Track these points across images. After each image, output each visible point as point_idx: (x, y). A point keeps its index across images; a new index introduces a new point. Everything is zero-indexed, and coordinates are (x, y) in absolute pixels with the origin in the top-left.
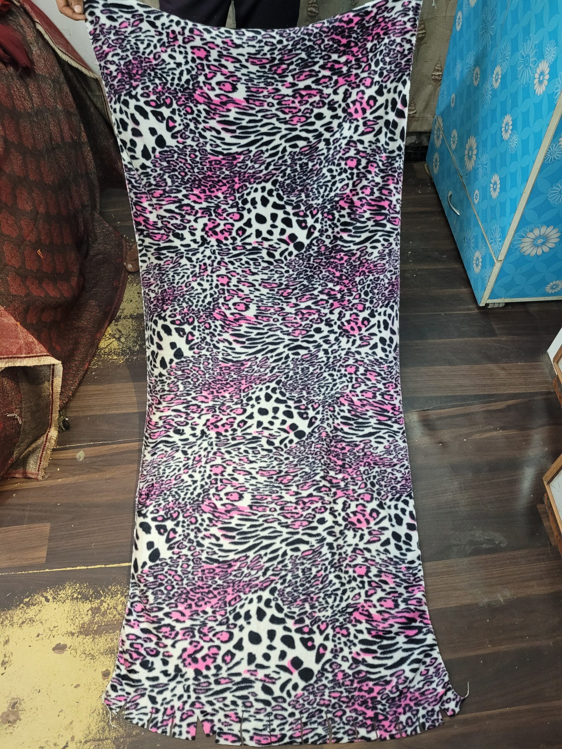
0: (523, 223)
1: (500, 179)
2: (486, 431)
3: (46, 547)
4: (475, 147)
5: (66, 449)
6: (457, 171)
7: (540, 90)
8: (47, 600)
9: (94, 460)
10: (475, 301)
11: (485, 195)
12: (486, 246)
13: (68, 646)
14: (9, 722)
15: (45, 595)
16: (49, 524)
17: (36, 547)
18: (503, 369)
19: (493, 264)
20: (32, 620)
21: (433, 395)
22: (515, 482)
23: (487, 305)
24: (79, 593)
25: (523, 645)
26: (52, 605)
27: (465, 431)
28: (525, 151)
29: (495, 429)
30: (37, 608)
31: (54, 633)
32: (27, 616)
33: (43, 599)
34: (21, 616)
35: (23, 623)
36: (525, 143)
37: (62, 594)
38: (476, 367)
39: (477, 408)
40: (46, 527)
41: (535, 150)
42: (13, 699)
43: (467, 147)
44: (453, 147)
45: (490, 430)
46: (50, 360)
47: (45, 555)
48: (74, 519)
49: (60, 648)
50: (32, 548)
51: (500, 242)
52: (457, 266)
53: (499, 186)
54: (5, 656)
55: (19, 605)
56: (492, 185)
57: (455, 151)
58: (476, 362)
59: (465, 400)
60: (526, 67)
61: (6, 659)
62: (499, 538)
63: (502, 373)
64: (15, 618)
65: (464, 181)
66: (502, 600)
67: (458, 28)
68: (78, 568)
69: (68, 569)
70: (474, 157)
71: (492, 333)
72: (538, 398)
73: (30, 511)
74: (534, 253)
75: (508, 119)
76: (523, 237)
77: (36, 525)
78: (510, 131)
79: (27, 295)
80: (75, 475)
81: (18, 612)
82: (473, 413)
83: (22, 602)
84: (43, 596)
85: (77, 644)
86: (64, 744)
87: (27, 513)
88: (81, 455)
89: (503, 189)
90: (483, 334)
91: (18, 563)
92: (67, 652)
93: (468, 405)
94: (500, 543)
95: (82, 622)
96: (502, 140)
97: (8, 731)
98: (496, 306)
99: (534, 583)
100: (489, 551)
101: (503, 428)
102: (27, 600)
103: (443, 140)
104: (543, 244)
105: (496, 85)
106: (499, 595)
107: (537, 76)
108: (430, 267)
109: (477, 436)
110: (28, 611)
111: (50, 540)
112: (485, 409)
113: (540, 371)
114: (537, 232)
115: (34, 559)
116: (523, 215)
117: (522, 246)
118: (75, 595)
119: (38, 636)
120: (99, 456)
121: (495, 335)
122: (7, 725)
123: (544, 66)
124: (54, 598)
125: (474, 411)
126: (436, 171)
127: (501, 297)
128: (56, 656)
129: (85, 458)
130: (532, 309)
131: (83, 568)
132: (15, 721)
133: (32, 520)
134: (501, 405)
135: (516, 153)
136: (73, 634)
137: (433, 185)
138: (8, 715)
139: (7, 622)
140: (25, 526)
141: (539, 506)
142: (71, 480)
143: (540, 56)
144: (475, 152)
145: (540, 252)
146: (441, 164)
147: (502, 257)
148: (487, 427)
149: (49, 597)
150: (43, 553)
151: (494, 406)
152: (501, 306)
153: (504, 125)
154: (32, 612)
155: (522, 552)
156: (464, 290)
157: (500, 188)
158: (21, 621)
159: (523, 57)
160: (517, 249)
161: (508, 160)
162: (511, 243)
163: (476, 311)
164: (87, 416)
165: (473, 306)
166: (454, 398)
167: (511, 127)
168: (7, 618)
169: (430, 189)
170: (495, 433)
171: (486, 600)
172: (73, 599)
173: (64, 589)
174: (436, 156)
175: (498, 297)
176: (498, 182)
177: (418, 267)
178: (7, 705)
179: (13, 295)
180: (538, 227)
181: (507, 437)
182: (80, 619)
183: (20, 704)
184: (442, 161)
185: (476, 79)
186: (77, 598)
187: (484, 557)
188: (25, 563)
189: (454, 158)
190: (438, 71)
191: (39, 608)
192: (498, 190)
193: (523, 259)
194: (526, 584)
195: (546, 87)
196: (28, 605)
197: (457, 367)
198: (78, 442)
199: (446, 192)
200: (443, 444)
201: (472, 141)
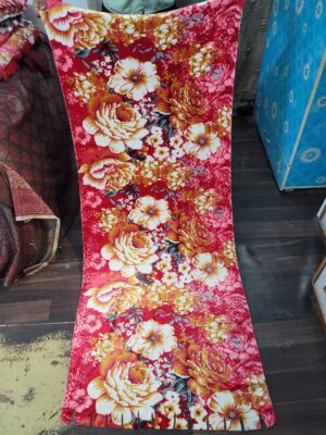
0: (301, 145)
1: (289, 123)
2: (282, 256)
3: (49, 312)
4: (276, 107)
5: (60, 262)
6: (268, 120)
7: (306, 78)
8: (49, 339)
9: (75, 268)
10: (278, 188)
11: (281, 130)
12: (283, 158)
13: (59, 362)
14: (28, 399)
15: (48, 336)
16: (50, 300)
17: (43, 311)
18: (293, 224)
19: (286, 168)
20: (41, 349)
23: (284, 190)
24: (65, 335)
25: (300, 369)
26: (51, 341)
27: (270, 256)
28: (300, 110)
29: (287, 256)
30: (43, 342)
31: (52, 355)
32: (38, 346)
33: (47, 338)
34: (35, 346)
35: (37, 350)
36: (299, 105)
37: (57, 336)
38: (278, 223)
39: (278, 244)
40: (49, 302)
41: (304, 108)
42: (30, 388)
43: (272, 107)
45: (284, 256)
46: (54, 217)
48: (63, 298)
49: (55, 363)
51: (289, 156)
52: (267, 169)
53: (288, 127)
54: (27, 366)
55: (35, 341)
56: (285, 127)
57: (267, 109)
58: (278, 220)
59: (272, 239)
60: (299, 66)
61: (27, 368)
63: (292, 226)
64: (33, 348)
65: (272, 124)
66: (289, 345)
67: (267, 46)
68: (65, 323)
69: (60, 323)
70: (276, 112)
72: (311, 239)
73: (41, 293)
74: (307, 162)
75: (292, 92)
76: (301, 153)
77: (45, 301)
78: (293, 99)
80: (64, 276)
81: (34, 344)
82: (275, 247)
83: (36, 339)
84: (46, 336)
85: (64, 361)
86: (56, 412)
87: (40, 295)
88: (67, 266)
89: (290, 128)
90: (281, 205)
91: (34, 319)
92: (59, 365)
94: (289, 315)
96: (289, 103)
97: (28, 404)
98: (290, 190)
99: (307, 336)
100: (281, 319)
101: (292, 255)
102: (39, 338)
103: (261, 104)
104: (313, 157)
105: (286, 75)
106: (287, 343)
107: (304, 71)
108: (254, 170)
109: (277, 259)
110: (39, 344)
111: (51, 308)
112: (282, 245)
113: (312, 225)
114: (308, 151)
115: (43, 318)
117: (301, 158)
119: (44, 356)
121: (288, 206)
122: (27, 401)
123: (307, 66)
124: (52, 338)
126: (258, 120)
127: (292, 186)
128: (52, 367)
129: (70, 267)
131: (68, 323)
132: (31, 399)
133: (43, 298)
134: (291, 243)
135: (295, 110)
136: (62, 356)
138: (28, 396)
139: (28, 349)
140: (39, 301)
141: (310, 296)
142: (62, 278)
143: (306, 61)
145: (311, 161)
146: (260, 116)
147: (290, 164)
149: (50, 337)
150: (47, 315)
151: (287, 243)
152: (292, 190)
153: (290, 96)
154: (41, 344)
155: (301, 320)
156: (273, 182)
158: (35, 349)
159: (298, 61)
160: (298, 160)
161: (292, 113)
162: (295, 156)
163: (278, 193)
165: (277, 191)
167: (293, 97)
168: (28, 347)
169: (255, 130)
170: (287, 258)
171: (280, 345)
172: (62, 338)
173: (58, 333)
174: (258, 112)
175: (290, 186)
176: (288, 125)
177: (247, 170)
178: (27, 391)
180: (309, 148)
181: (294, 260)
182: (65, 349)
183: (34, 390)
186: (64, 338)
187: (279, 322)
189: (267, 112)
191: (45, 342)
192: (288, 129)
193: (302, 165)
194: (302, 337)
195: (309, 76)
196: (39, 341)
197: (267, 223)
198: (67, 259)
199: (263, 131)
200: (259, 263)
201: (275, 104)
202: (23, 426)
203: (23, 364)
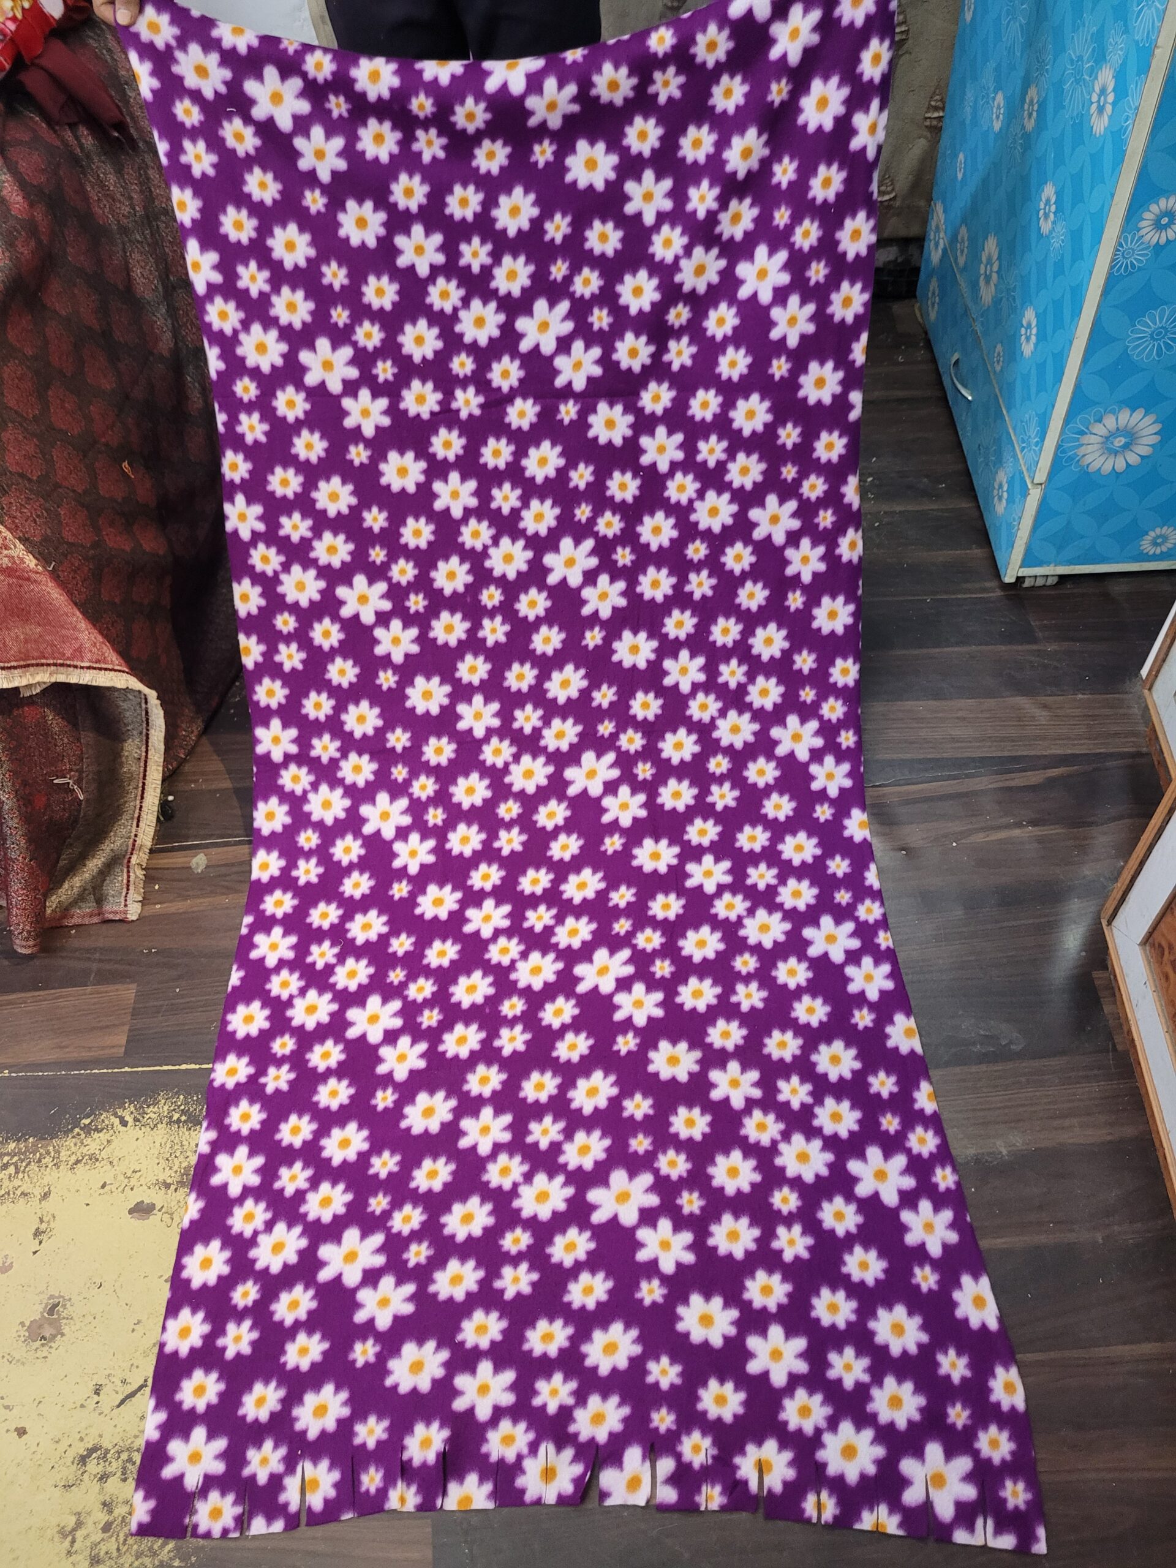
0: (1079, 403)
1: (1037, 316)
2: (1000, 828)
3: (126, 1028)
4: (995, 257)
5: (173, 849)
6: (966, 310)
7: (1100, 125)
8: (124, 1123)
9: (223, 870)
10: (997, 575)
11: (1012, 353)
12: (1015, 456)
13: (158, 1207)
14: (43, 1338)
15: (120, 1112)
16: (134, 986)
17: (107, 1027)
18: (1045, 706)
19: (1025, 493)
20: (94, 1158)
21: (895, 756)
22: (1048, 929)
23: (1020, 580)
24: (183, 1112)
25: (1041, 1239)
26: (132, 1132)
27: (956, 827)
28: (1077, 254)
29: (1018, 825)
30: (103, 1136)
31: (133, 1182)
32: (84, 1150)
33: (117, 1121)
34: (73, 1149)
35: (78, 1162)
36: (1076, 236)
37: (152, 1112)
38: (990, 703)
39: (984, 782)
40: (128, 992)
41: (1092, 247)
42: (52, 1297)
43: (984, 259)
44: (962, 260)
45: (1008, 826)
47: (124, 1042)
48: (180, 977)
49: (142, 1210)
50: (101, 1028)
51: (1036, 444)
52: (965, 504)
53: (1034, 331)
54: (41, 1221)
55: (72, 1130)
56: (1023, 331)
57: (964, 269)
58: (990, 694)
59: (961, 766)
60: (1077, 82)
61: (43, 1227)
62: (1010, 1035)
63: (1042, 715)
64: (64, 1154)
65: (978, 328)
66: (1005, 1152)
67: (968, 16)
68: (184, 1067)
69: (165, 1068)
70: (995, 276)
71: (1028, 636)
72: (1110, 764)
73: (101, 961)
74: (1107, 468)
75: (1049, 191)
76: (1083, 433)
77: (112, 987)
78: (1052, 216)
79: (96, 545)
80: (186, 898)
81: (70, 1142)
82: (975, 793)
83: (77, 1125)
84: (115, 1115)
85: (174, 1203)
86: (141, 1382)
87: (95, 966)
88: (199, 861)
89: (1042, 337)
90: (1008, 638)
91: (75, 1055)
92: (155, 1218)
93: (968, 776)
94: (1011, 1042)
95: (185, 1164)
96: (1040, 235)
97: (39, 1354)
98: (1040, 582)
99: (1075, 1121)
100: (984, 1058)
101: (1034, 823)
102: (87, 1121)
103: (945, 251)
104: (1127, 447)
105: (1030, 125)
106: (998, 1143)
107: (1095, 98)
108: (910, 508)
109: (979, 838)
110: (88, 1141)
111: (135, 1013)
112: (1001, 785)
113: (1122, 711)
114: (1110, 422)
115: (103, 1048)
116: (1078, 386)
117: (1082, 451)
118: (176, 1116)
119: (103, 1186)
120: (233, 865)
121: (1035, 641)
122: (38, 1343)
123: (1106, 77)
124: (136, 1120)
125: (978, 788)
126: (933, 315)
127: (1048, 564)
128: (135, 1223)
129: (207, 867)
130: (1118, 589)
131: (193, 1066)
132: (53, 1337)
133: (105, 978)
134: (1035, 777)
135: (1062, 260)
136: (167, 1186)
137: (929, 346)
138: (41, 1326)
139: (47, 1160)
140: (89, 989)
141: (1096, 974)
142: (179, 906)
143: (1100, 57)
144: (995, 268)
145: (1121, 465)
146: (941, 299)
147: (1041, 476)
148: (1004, 820)
149: (127, 1118)
150: (121, 1039)
151: (1020, 780)
152: (1050, 581)
153: (1042, 206)
154: (94, 1143)
155: (1055, 1062)
156: (978, 552)
157: (1037, 335)
158: (73, 1158)
159: (1072, 60)
160: (1071, 459)
161: (1050, 274)
162: (1058, 447)
163: (999, 593)
164: (216, 791)
165: (993, 584)
166: (938, 763)
167: (1053, 208)
168: (48, 1153)
169: (921, 354)
170: (1017, 832)
171: (971, 1151)
172: (171, 1122)
173: (156, 1103)
174: (934, 284)
175: (1040, 564)
176: (1034, 323)
177: (885, 507)
178: (40, 1308)
179: (67, 543)
180: (1113, 412)
181: (1040, 840)
182: (181, 1158)
183: (64, 1306)
184: (943, 294)
185: (998, 117)
186: (178, 1121)
187: (974, 1069)
188: (85, 1055)
189: (963, 282)
190: (936, 109)
191: (107, 1136)
192: (1033, 338)
193: (1087, 481)
194: (1057, 1123)
195: (1110, 117)
196: (88, 1130)
197: (950, 703)
198: (196, 837)
199: (949, 355)
200: (909, 851)
201: (991, 246)
202: (21, 1432)
203: (26, 1213)
